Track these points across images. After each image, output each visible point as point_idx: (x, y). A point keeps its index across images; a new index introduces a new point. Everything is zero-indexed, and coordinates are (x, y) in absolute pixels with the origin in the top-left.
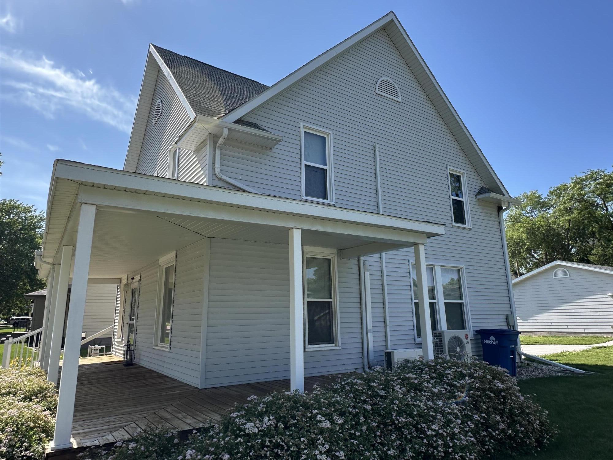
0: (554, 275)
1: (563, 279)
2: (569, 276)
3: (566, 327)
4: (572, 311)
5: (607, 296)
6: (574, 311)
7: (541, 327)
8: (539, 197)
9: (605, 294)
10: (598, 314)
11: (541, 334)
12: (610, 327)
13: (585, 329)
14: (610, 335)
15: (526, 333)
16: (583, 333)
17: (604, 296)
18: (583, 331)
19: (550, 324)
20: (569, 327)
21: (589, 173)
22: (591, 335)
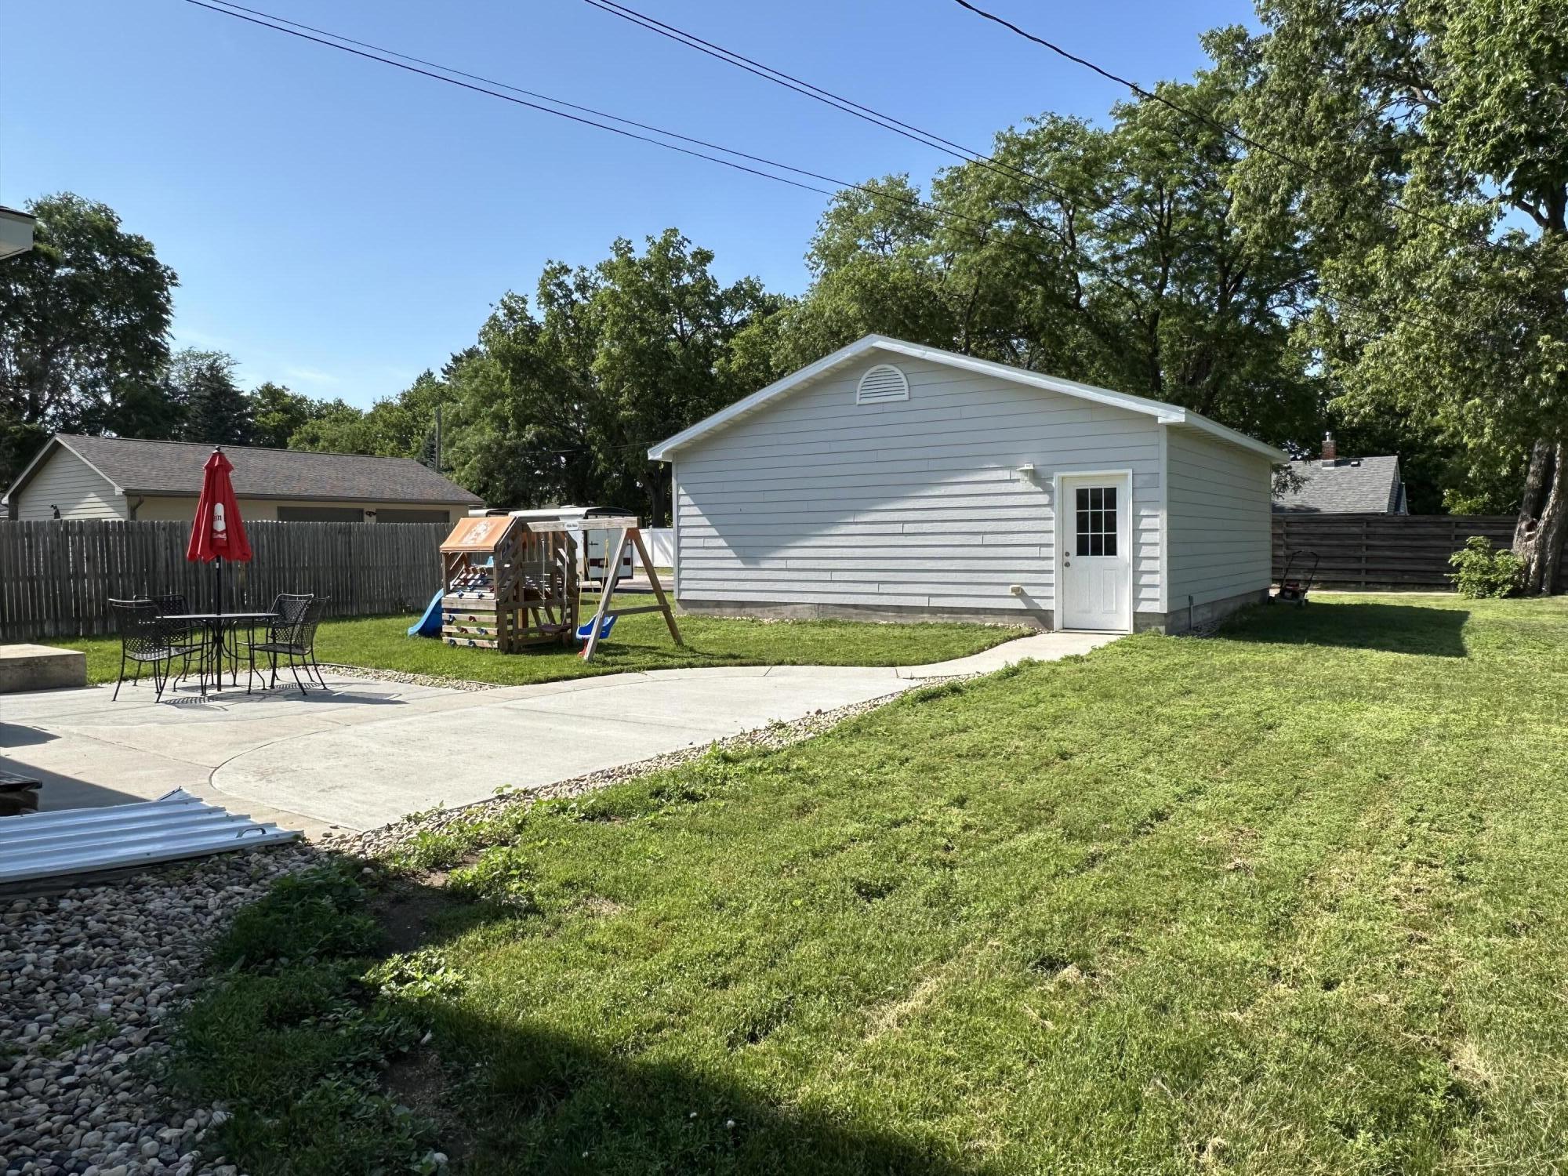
0: (861, 392)
1: (888, 408)
2: (905, 397)
3: (874, 588)
4: (898, 528)
5: (1016, 475)
6: (908, 528)
7: (797, 586)
8: (909, 199)
9: (1010, 468)
10: (978, 540)
11: (795, 611)
12: (1008, 591)
13: (930, 595)
14: (1006, 618)
15: (748, 610)
16: (921, 610)
17: (1005, 475)
18: (922, 602)
19: (826, 576)
20: (884, 588)
21: (1044, 123)
22: (947, 619)
